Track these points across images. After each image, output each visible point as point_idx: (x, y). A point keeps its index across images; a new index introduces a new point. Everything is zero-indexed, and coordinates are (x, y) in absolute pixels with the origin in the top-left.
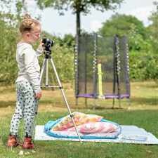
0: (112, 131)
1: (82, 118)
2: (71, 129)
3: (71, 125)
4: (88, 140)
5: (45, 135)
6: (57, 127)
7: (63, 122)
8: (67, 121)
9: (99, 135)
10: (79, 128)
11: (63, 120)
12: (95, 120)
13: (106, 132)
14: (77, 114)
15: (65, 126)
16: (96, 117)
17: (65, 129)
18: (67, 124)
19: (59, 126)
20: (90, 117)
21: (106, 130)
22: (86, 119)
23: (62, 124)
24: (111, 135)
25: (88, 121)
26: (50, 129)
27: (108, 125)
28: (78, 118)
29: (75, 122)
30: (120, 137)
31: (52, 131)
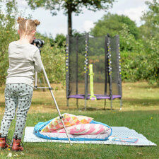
0: (102, 132)
1: (71, 119)
2: (61, 131)
3: (61, 126)
4: (78, 142)
5: (34, 136)
6: (47, 128)
7: (53, 124)
8: (56, 122)
9: (89, 137)
10: (69, 129)
11: (53, 121)
12: (85, 122)
13: (97, 134)
14: (67, 115)
15: (55, 128)
16: (87, 118)
17: (55, 131)
18: (57, 126)
19: (49, 127)
20: (81, 118)
21: (96, 131)
22: (76, 120)
23: (52, 126)
24: (101, 137)
25: (78, 123)
26: (40, 130)
27: (98, 126)
28: (68, 120)
29: (65, 123)
30: (110, 138)
31: (41, 133)
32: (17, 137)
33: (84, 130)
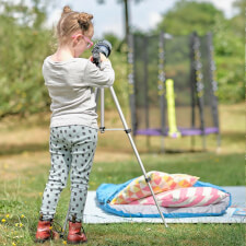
0: (215, 201)
1: (163, 180)
2: (145, 201)
3: (146, 193)
4: (177, 221)
5: (99, 211)
6: (121, 197)
7: (132, 189)
8: (138, 186)
9: (194, 210)
10: (160, 197)
11: (133, 184)
12: (187, 185)
13: (207, 205)
14: (154, 174)
15: (135, 196)
16: (187, 178)
17: (134, 201)
18: (139, 193)
19: (124, 195)
20: (178, 178)
21: (206, 200)
22: (170, 183)
23: (130, 193)
24: (215, 209)
25: (173, 186)
26: (109, 201)
27: (208, 192)
28: (157, 182)
29: (154, 188)
30: (230, 211)
31: (112, 205)
32: (74, 218)
33: (186, 199)
